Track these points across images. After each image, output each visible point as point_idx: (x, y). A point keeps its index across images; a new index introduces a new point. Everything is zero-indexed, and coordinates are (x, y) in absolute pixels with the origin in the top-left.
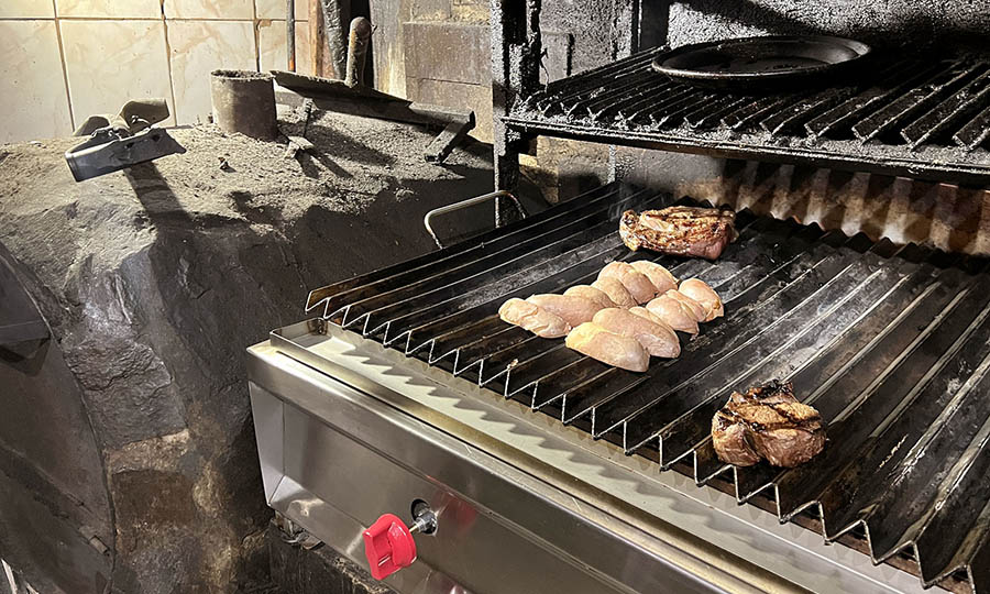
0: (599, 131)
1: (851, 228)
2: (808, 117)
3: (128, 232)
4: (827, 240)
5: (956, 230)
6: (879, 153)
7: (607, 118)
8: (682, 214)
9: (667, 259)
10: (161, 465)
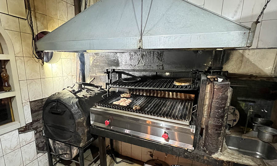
0: (119, 87)
1: (141, 94)
2: (136, 85)
3: (75, 99)
4: (139, 95)
5: (149, 94)
6: (142, 88)
7: (119, 86)
8: (126, 94)
9: (126, 98)
10: (81, 121)
